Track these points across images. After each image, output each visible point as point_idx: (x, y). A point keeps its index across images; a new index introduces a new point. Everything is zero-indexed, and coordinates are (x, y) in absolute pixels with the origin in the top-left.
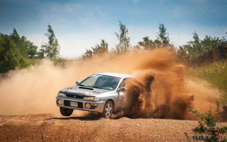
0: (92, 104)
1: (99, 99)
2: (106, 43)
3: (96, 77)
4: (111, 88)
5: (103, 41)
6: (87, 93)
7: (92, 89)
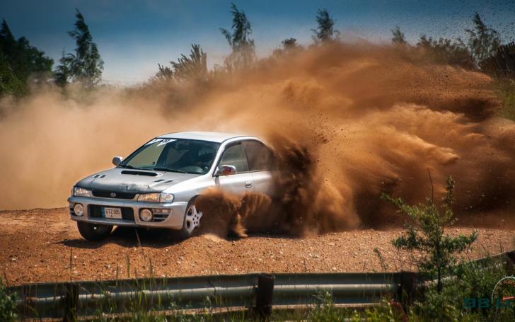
0: (155, 209)
1: (172, 197)
2: (202, 53)
3: (162, 144)
4: (200, 170)
5: (196, 49)
6: (141, 183)
7: (155, 175)
